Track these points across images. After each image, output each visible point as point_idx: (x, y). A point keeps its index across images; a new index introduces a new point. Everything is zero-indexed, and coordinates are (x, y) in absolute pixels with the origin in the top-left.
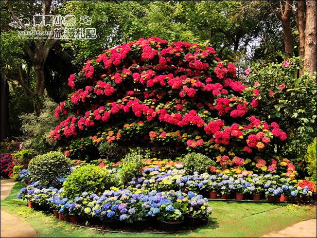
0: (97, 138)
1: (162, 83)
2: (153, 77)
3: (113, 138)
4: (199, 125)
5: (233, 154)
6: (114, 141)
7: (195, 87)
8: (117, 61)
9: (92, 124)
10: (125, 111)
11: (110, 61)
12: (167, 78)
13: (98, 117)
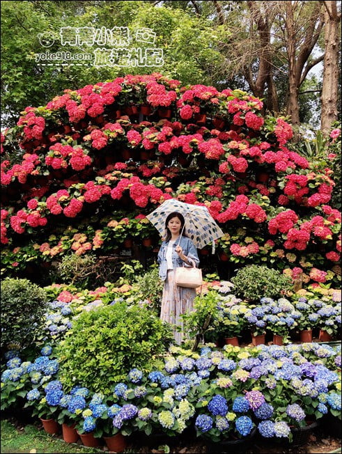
0: (51, 247)
1: (187, 148)
2: (168, 138)
3: (87, 245)
4: (259, 220)
5: (309, 264)
6: (88, 252)
7: (247, 157)
8: (97, 108)
9: (44, 221)
10: (114, 197)
11: (82, 108)
12: (194, 140)
13: (57, 209)
